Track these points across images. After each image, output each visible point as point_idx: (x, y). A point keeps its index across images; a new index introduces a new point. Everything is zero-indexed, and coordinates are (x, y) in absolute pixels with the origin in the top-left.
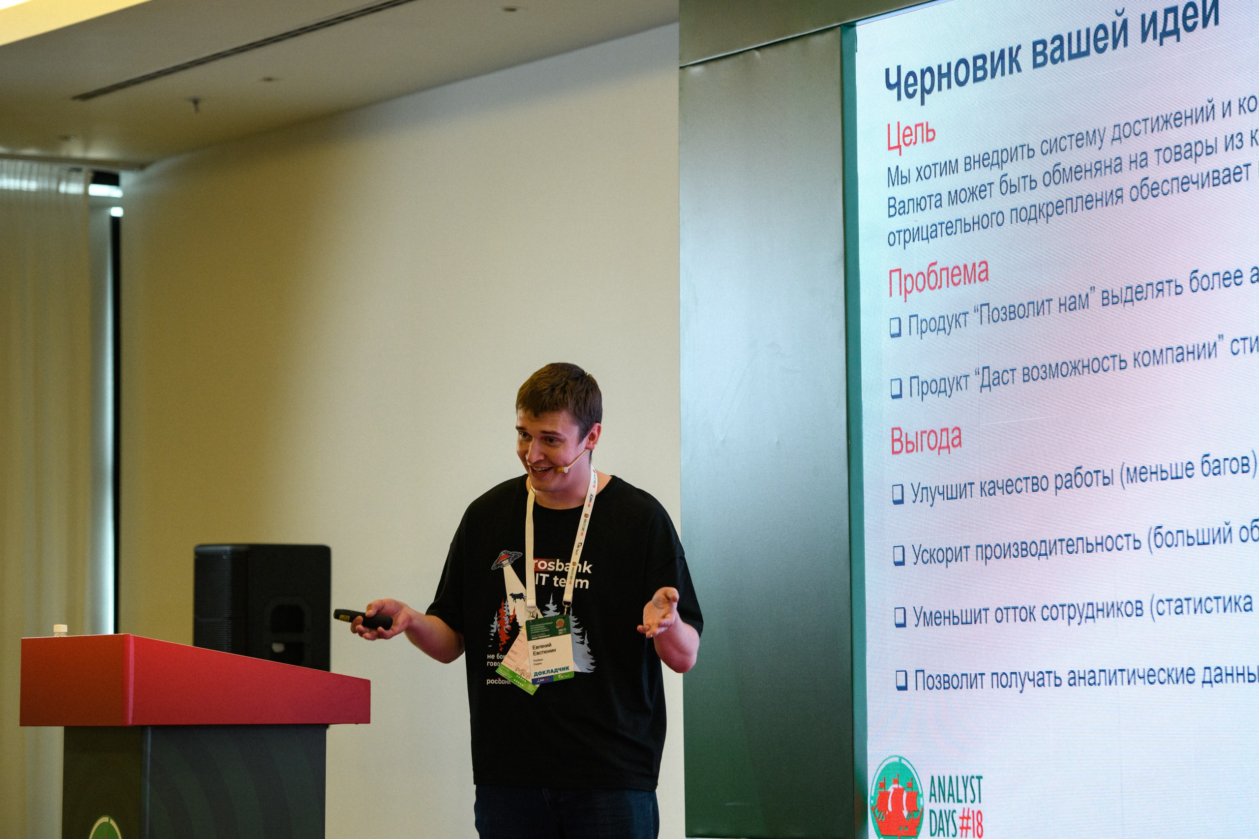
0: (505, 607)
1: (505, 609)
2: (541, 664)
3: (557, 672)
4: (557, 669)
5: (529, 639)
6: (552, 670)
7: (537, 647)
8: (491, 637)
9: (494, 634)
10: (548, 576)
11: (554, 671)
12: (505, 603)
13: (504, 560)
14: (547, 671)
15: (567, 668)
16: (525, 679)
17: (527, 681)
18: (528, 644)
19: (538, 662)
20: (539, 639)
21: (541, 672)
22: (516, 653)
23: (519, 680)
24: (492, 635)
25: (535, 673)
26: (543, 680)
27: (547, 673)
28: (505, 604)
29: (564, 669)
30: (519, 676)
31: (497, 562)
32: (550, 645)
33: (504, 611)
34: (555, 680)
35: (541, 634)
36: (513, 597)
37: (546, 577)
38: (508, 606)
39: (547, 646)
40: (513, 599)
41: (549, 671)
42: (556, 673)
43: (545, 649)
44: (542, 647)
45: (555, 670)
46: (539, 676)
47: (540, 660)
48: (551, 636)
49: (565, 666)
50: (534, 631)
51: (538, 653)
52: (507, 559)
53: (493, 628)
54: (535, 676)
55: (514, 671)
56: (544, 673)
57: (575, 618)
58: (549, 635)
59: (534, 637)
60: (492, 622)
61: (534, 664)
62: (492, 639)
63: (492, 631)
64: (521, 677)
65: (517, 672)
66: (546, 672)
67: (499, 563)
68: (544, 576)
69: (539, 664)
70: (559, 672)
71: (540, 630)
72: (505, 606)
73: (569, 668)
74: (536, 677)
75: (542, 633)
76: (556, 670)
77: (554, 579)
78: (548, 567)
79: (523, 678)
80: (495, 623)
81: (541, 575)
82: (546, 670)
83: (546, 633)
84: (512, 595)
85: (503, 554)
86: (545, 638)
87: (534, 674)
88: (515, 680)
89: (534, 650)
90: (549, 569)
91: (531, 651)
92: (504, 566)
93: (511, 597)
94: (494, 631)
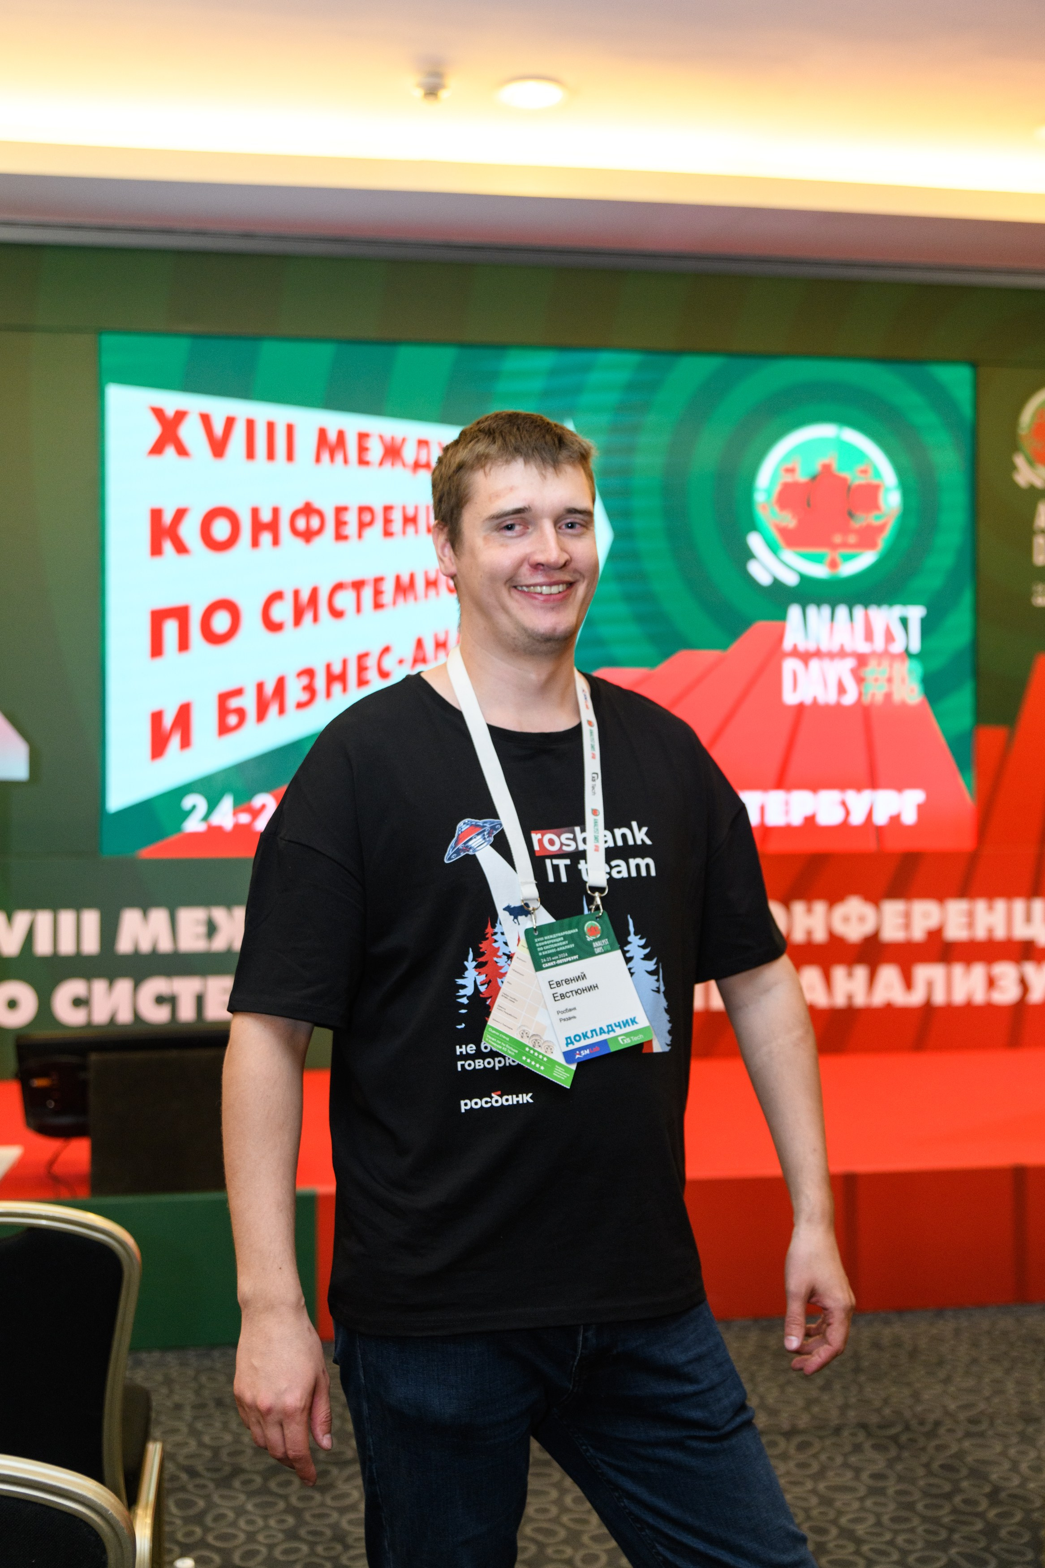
0: (495, 937)
1: (496, 941)
2: (574, 1017)
3: (613, 1030)
4: (611, 1025)
5: (538, 967)
6: (601, 1029)
7: (559, 984)
8: (463, 1006)
9: (468, 998)
10: (568, 862)
11: (606, 1030)
12: (494, 926)
13: (471, 839)
14: (592, 1031)
15: (633, 1021)
16: (544, 1056)
17: (548, 1058)
18: (536, 976)
19: (567, 1016)
20: (557, 965)
21: (579, 1036)
22: (513, 1000)
23: (532, 1057)
24: (465, 1001)
25: (567, 1039)
26: (587, 1052)
27: (592, 1036)
28: (496, 930)
29: (626, 1023)
30: (530, 1048)
31: (456, 843)
32: (583, 977)
33: (495, 945)
34: (613, 1048)
35: (560, 956)
36: (511, 914)
37: (566, 866)
38: (503, 934)
39: (578, 979)
40: (512, 917)
41: (595, 1030)
42: (612, 1035)
43: (574, 986)
44: (567, 981)
45: (608, 1026)
46: (577, 1045)
47: (570, 1010)
48: (580, 958)
49: (628, 1017)
50: (544, 950)
51: (563, 996)
52: (478, 834)
53: (464, 987)
54: (567, 1044)
55: (519, 1038)
56: (585, 1036)
57: (640, 939)
58: (576, 957)
59: (547, 962)
60: (461, 971)
61: (561, 1020)
62: (463, 1011)
63: (462, 992)
64: (535, 1051)
65: (525, 1041)
66: (589, 1034)
67: (460, 846)
68: (562, 863)
69: (570, 1019)
70: (618, 1031)
71: (556, 948)
72: (496, 934)
73: (637, 1020)
74: (571, 1047)
75: (561, 952)
76: (610, 1028)
77: (580, 867)
78: (562, 844)
79: (539, 1053)
80: (467, 974)
81: (555, 862)
82: (588, 1029)
83: (571, 952)
84: (508, 909)
85: (465, 828)
86: (569, 962)
87: (565, 1042)
88: (524, 1058)
89: (554, 991)
90: (565, 848)
91: (548, 993)
92: (475, 850)
93: (507, 913)
94: (469, 991)
